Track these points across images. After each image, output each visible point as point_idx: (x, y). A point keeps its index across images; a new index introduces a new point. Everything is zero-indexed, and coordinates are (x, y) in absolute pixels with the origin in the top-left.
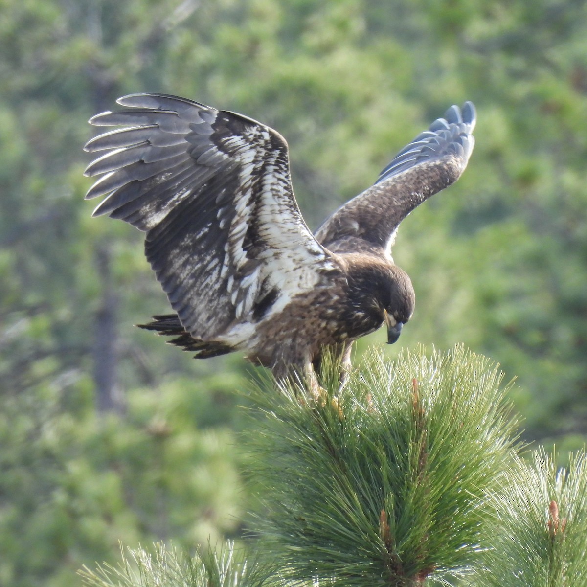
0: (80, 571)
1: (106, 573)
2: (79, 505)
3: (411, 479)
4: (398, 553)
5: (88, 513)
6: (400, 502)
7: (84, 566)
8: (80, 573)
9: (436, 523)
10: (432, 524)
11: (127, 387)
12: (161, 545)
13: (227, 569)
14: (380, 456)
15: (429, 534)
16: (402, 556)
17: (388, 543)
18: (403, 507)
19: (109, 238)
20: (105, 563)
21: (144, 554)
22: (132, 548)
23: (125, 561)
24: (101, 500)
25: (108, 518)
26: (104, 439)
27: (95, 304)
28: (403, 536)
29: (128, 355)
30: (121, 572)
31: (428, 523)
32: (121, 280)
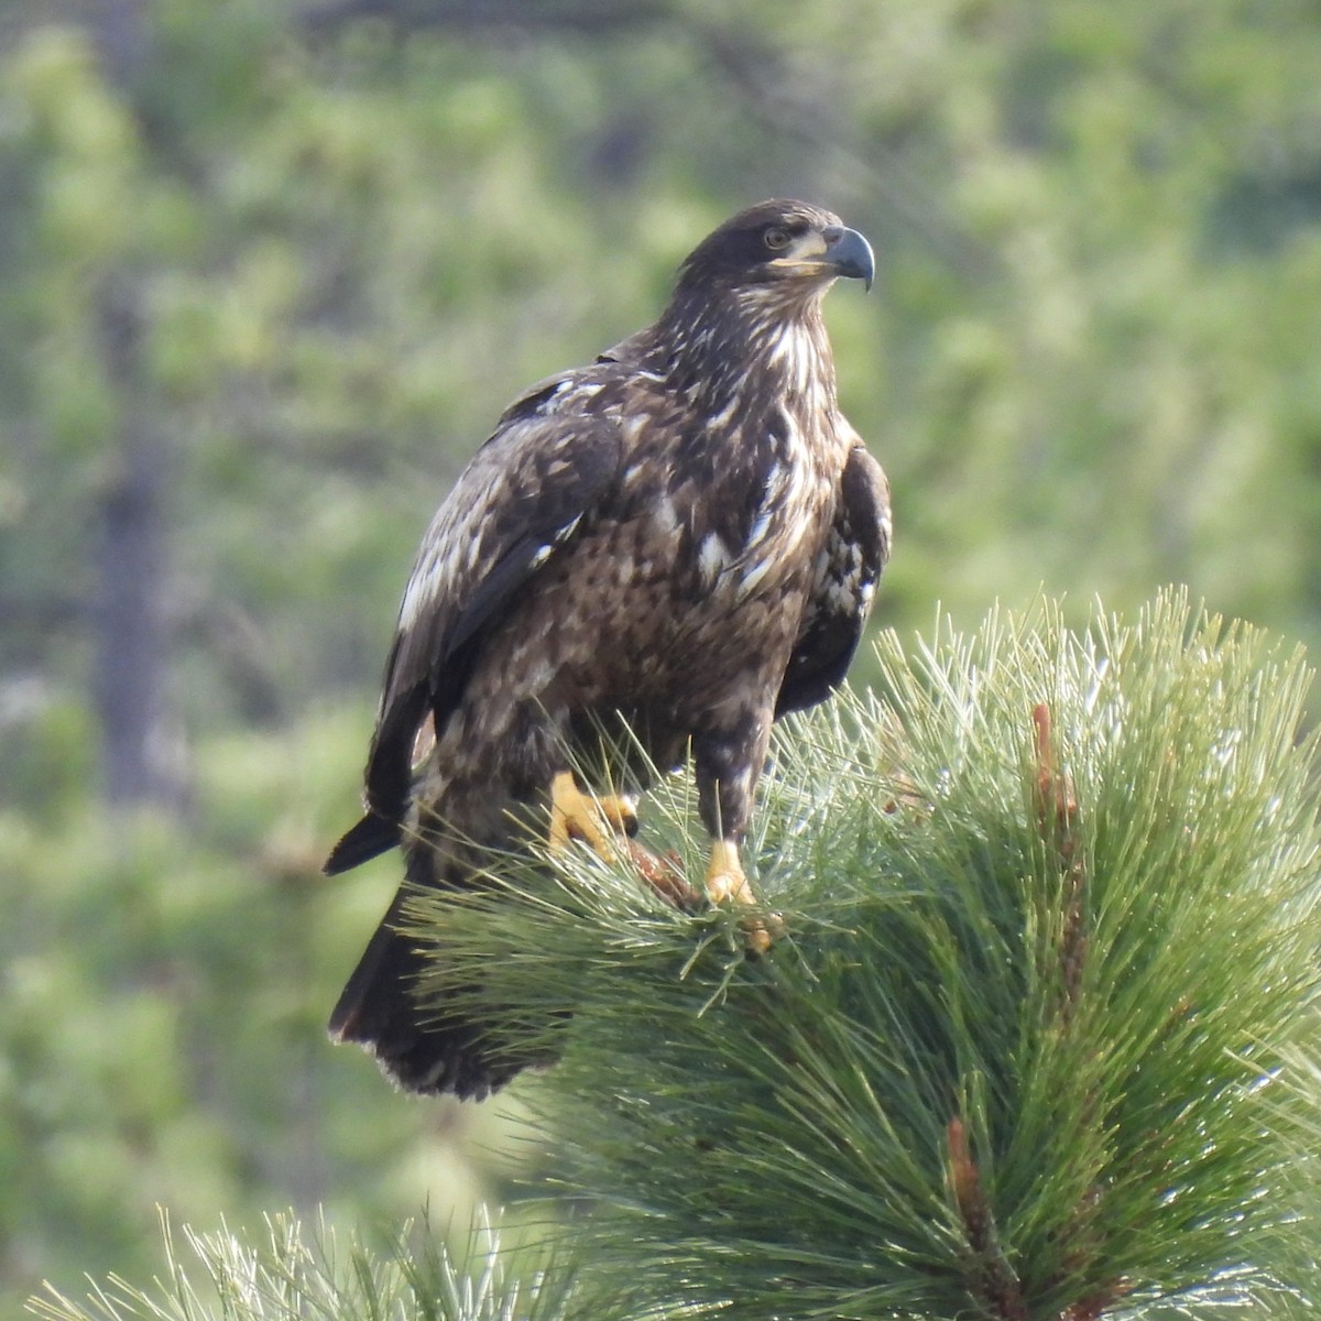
0: (35, 1299)
1: (117, 1307)
2: (45, 1098)
3: (1040, 1017)
4: (1006, 1253)
5: (75, 1122)
6: (1004, 1090)
7: (47, 1284)
8: (37, 1308)
9: (1120, 1156)
10: (1105, 1157)
11: (195, 730)
12: (289, 1220)
13: (482, 1297)
14: (936, 954)
15: (1100, 1187)
16: (1017, 1262)
17: (975, 1222)
18: (1018, 1109)
19: (140, 262)
20: (113, 1277)
21: (235, 1248)
22: (198, 1231)
23: (178, 1273)
24: (114, 1079)
25: (138, 1134)
26: (125, 891)
27: (96, 472)
28: (1022, 1196)
29: (197, 631)
30: (163, 1303)
31: (1093, 1156)
32: (179, 396)
